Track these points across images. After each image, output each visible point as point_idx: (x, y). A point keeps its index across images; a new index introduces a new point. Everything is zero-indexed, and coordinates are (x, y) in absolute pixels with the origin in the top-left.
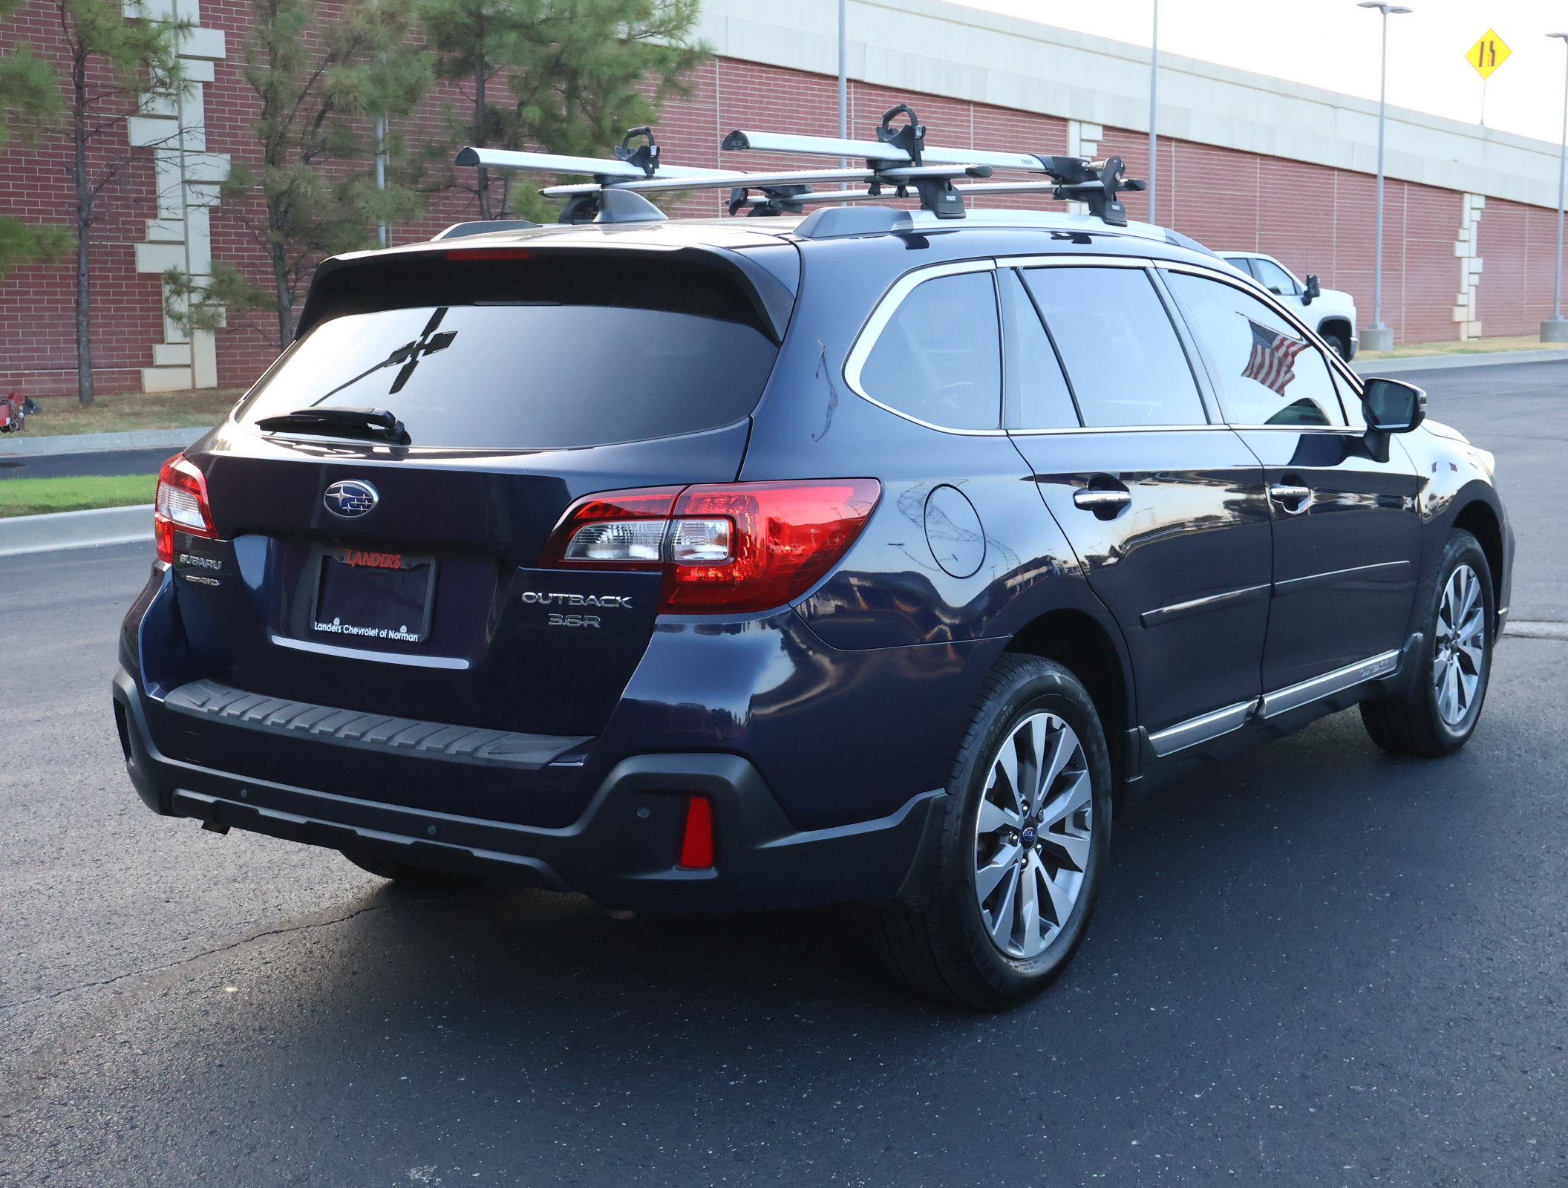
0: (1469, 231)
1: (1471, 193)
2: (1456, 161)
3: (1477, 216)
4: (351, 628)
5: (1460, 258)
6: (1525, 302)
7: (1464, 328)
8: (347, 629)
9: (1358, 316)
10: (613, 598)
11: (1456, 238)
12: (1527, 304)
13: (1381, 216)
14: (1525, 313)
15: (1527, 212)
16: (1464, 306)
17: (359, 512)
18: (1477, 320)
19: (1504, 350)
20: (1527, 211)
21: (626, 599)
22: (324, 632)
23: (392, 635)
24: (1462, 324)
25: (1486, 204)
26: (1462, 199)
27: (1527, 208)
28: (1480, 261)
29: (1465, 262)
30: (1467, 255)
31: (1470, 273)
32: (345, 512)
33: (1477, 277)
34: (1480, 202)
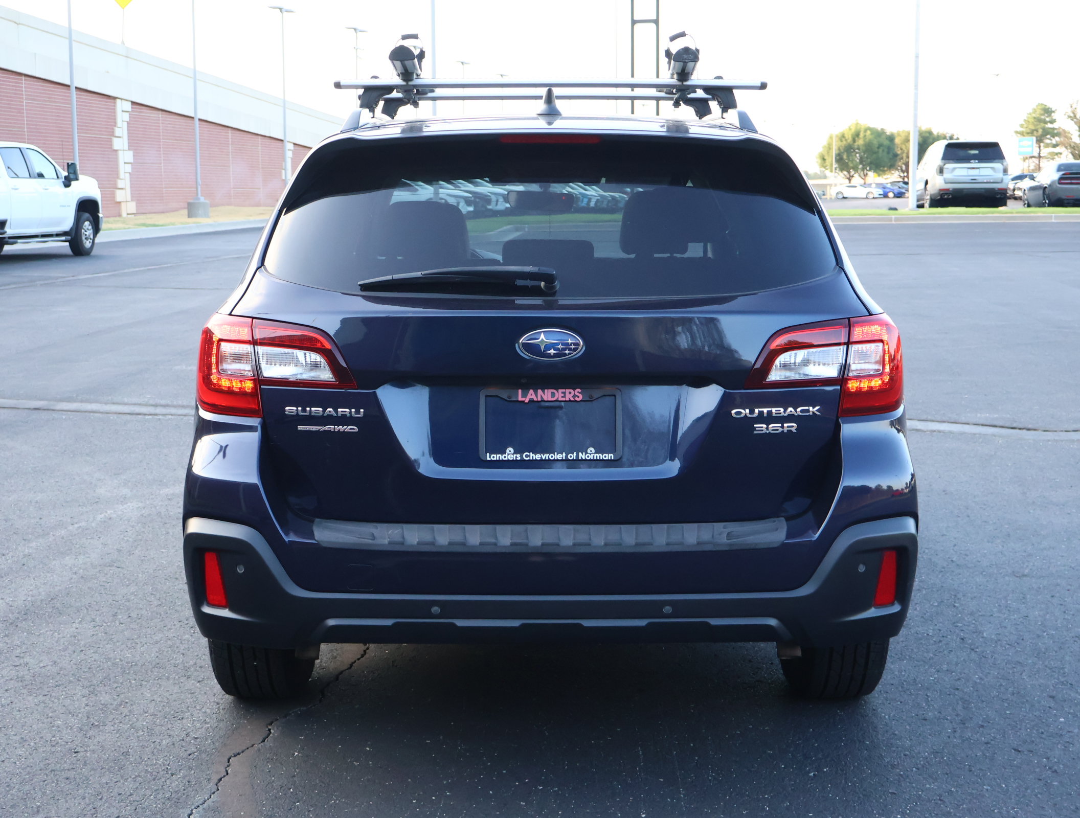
0: (122, 129)
1: (121, 99)
2: (108, 72)
3: (126, 117)
4: (532, 455)
5: (116, 151)
6: (164, 186)
7: (123, 206)
8: (527, 456)
9: (102, 197)
10: (807, 408)
11: (112, 134)
12: (165, 188)
13: (75, 114)
14: (164, 195)
15: (160, 116)
16: (122, 189)
17: (565, 355)
18: (132, 200)
19: (173, 224)
20: (160, 114)
21: (817, 408)
22: (499, 461)
23: (582, 456)
24: (122, 203)
25: (132, 108)
26: (115, 103)
27: (160, 112)
28: (131, 153)
29: (120, 153)
30: (122, 149)
31: (125, 163)
32: (549, 356)
33: (130, 166)
34: (128, 106)
